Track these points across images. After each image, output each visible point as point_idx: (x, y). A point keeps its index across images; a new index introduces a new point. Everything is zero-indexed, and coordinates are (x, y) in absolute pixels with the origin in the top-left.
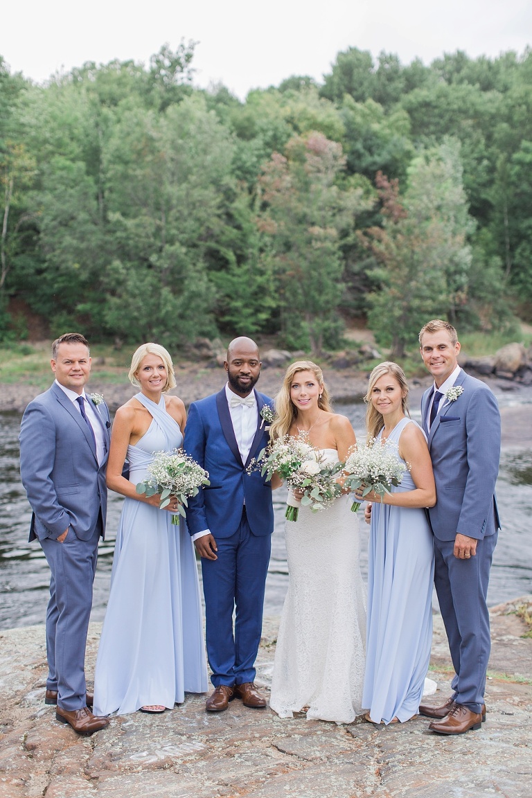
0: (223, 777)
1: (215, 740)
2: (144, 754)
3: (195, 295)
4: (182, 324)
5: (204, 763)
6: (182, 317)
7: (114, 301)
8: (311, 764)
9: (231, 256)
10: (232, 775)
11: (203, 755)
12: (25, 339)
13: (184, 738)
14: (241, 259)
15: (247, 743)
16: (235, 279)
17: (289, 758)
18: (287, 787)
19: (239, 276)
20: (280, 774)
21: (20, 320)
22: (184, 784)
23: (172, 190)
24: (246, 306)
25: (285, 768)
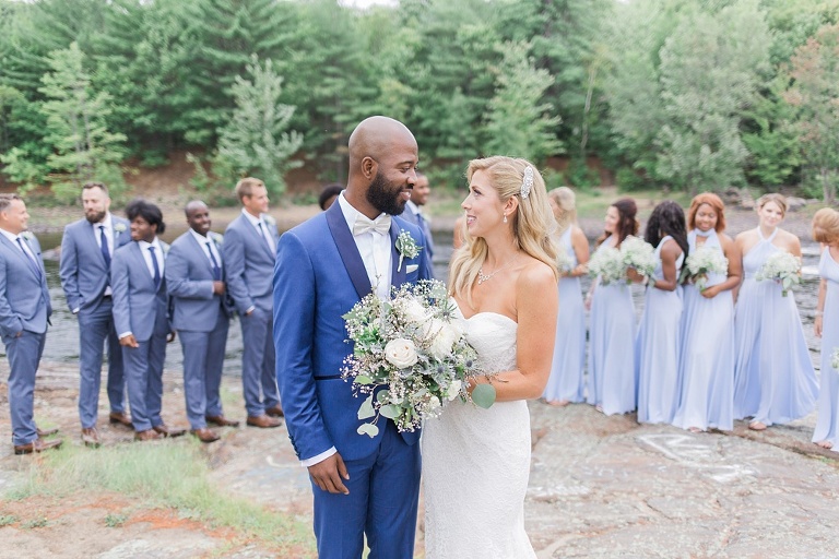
0: (589, 518)
1: (599, 488)
2: (539, 489)
3: (729, 153)
4: (717, 176)
5: (581, 504)
6: (717, 170)
7: (662, 158)
8: (669, 521)
9: (765, 123)
10: (597, 518)
11: (585, 498)
12: (598, 185)
13: (576, 482)
14: (772, 127)
15: (625, 495)
16: (765, 142)
17: (654, 514)
18: (637, 537)
19: (769, 140)
20: (638, 525)
21: (594, 172)
22: (556, 518)
23: (716, 73)
24: (772, 163)
25: (644, 520)
